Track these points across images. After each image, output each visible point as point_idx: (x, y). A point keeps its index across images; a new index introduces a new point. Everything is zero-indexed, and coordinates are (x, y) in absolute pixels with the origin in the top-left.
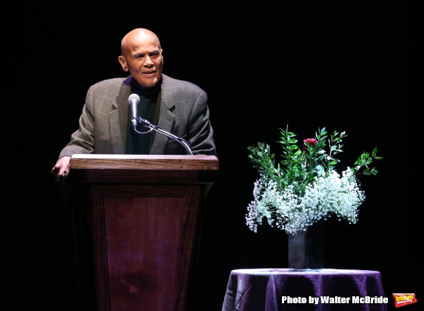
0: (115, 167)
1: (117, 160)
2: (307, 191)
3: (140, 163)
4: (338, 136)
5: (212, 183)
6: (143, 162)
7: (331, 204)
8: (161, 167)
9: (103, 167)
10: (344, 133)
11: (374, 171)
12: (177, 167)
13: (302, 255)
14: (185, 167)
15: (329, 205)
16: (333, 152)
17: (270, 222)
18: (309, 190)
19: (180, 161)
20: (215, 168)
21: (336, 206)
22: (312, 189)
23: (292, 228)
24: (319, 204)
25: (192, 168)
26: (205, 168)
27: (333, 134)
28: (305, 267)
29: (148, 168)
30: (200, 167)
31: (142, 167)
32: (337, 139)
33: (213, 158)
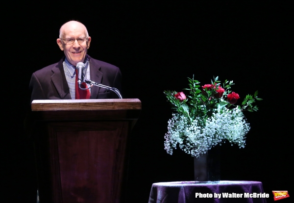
0: (64, 109)
1: (66, 104)
2: (207, 124)
3: (83, 105)
4: (228, 83)
5: (137, 119)
6: (85, 104)
7: (225, 133)
8: (99, 108)
9: (56, 109)
10: (232, 82)
11: (256, 109)
12: (110, 108)
13: (204, 171)
14: (116, 108)
15: (223, 134)
16: (224, 96)
17: (181, 147)
18: (209, 123)
19: (113, 103)
20: (139, 108)
21: (228, 134)
22: (211, 123)
23: (196, 153)
24: (216, 133)
25: (121, 108)
26: (132, 108)
27: (224, 82)
28: (206, 180)
29: (89, 110)
30: (127, 108)
31: (85, 109)
32: (227, 86)
33: (137, 100)
